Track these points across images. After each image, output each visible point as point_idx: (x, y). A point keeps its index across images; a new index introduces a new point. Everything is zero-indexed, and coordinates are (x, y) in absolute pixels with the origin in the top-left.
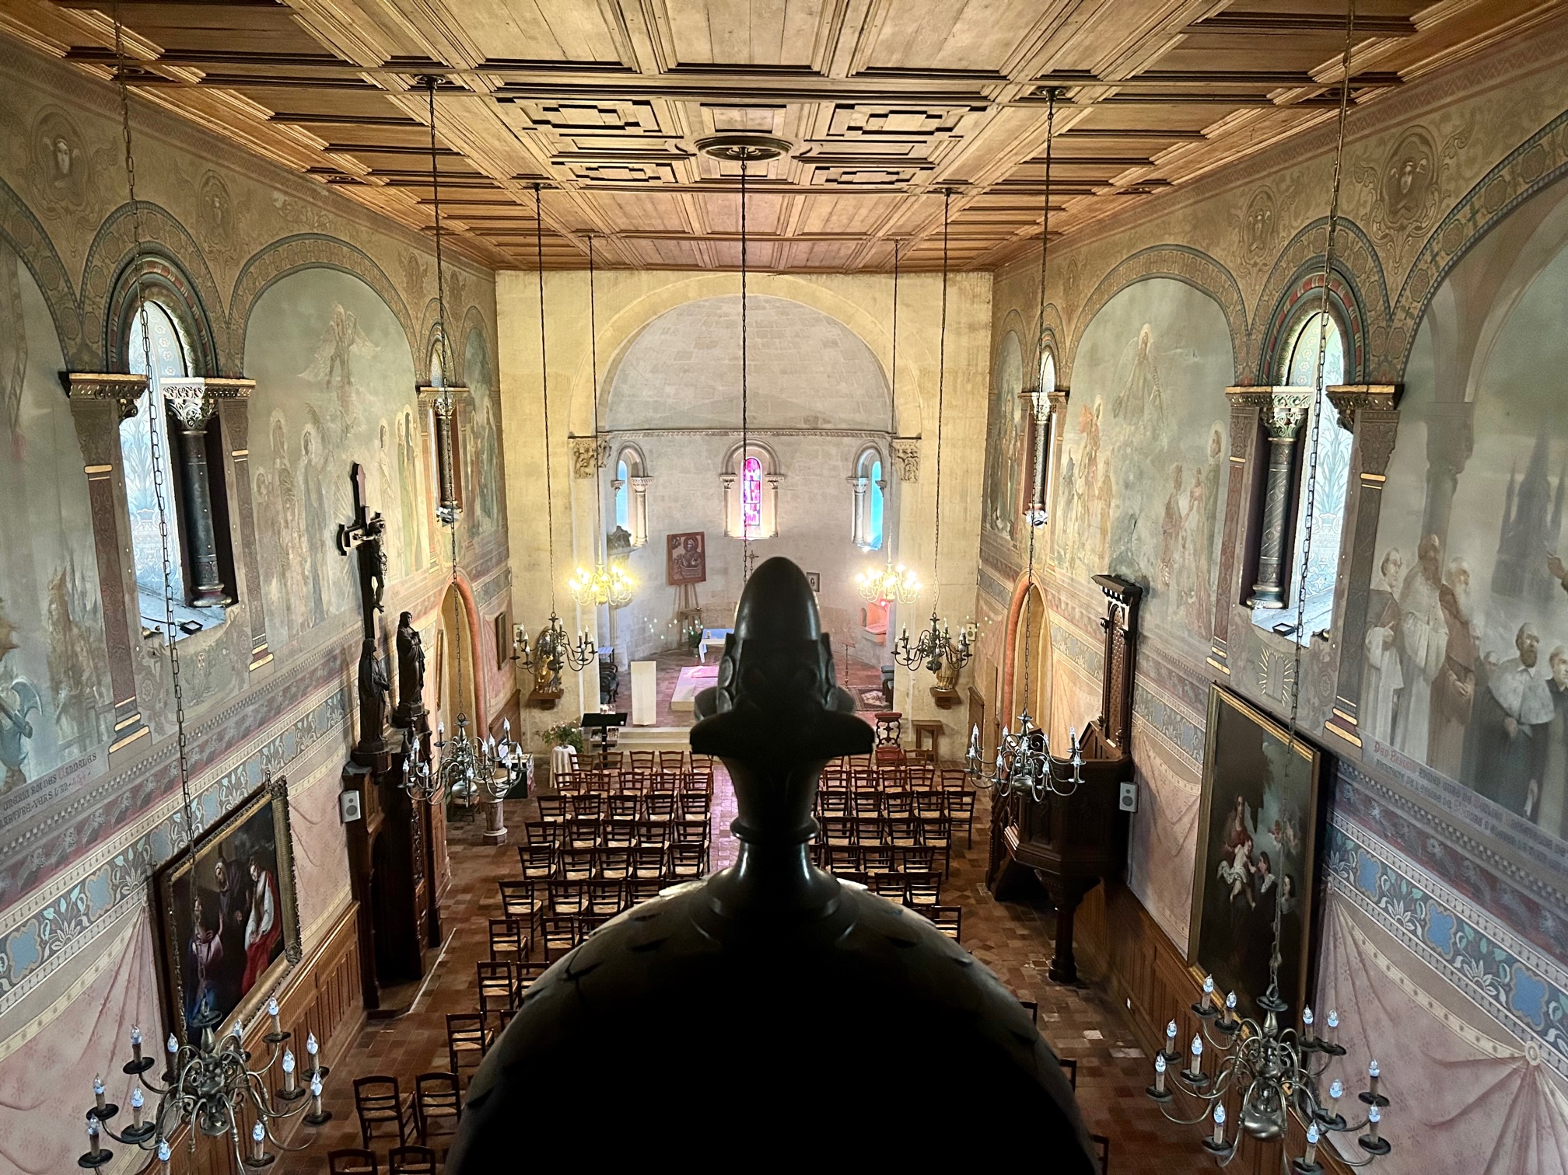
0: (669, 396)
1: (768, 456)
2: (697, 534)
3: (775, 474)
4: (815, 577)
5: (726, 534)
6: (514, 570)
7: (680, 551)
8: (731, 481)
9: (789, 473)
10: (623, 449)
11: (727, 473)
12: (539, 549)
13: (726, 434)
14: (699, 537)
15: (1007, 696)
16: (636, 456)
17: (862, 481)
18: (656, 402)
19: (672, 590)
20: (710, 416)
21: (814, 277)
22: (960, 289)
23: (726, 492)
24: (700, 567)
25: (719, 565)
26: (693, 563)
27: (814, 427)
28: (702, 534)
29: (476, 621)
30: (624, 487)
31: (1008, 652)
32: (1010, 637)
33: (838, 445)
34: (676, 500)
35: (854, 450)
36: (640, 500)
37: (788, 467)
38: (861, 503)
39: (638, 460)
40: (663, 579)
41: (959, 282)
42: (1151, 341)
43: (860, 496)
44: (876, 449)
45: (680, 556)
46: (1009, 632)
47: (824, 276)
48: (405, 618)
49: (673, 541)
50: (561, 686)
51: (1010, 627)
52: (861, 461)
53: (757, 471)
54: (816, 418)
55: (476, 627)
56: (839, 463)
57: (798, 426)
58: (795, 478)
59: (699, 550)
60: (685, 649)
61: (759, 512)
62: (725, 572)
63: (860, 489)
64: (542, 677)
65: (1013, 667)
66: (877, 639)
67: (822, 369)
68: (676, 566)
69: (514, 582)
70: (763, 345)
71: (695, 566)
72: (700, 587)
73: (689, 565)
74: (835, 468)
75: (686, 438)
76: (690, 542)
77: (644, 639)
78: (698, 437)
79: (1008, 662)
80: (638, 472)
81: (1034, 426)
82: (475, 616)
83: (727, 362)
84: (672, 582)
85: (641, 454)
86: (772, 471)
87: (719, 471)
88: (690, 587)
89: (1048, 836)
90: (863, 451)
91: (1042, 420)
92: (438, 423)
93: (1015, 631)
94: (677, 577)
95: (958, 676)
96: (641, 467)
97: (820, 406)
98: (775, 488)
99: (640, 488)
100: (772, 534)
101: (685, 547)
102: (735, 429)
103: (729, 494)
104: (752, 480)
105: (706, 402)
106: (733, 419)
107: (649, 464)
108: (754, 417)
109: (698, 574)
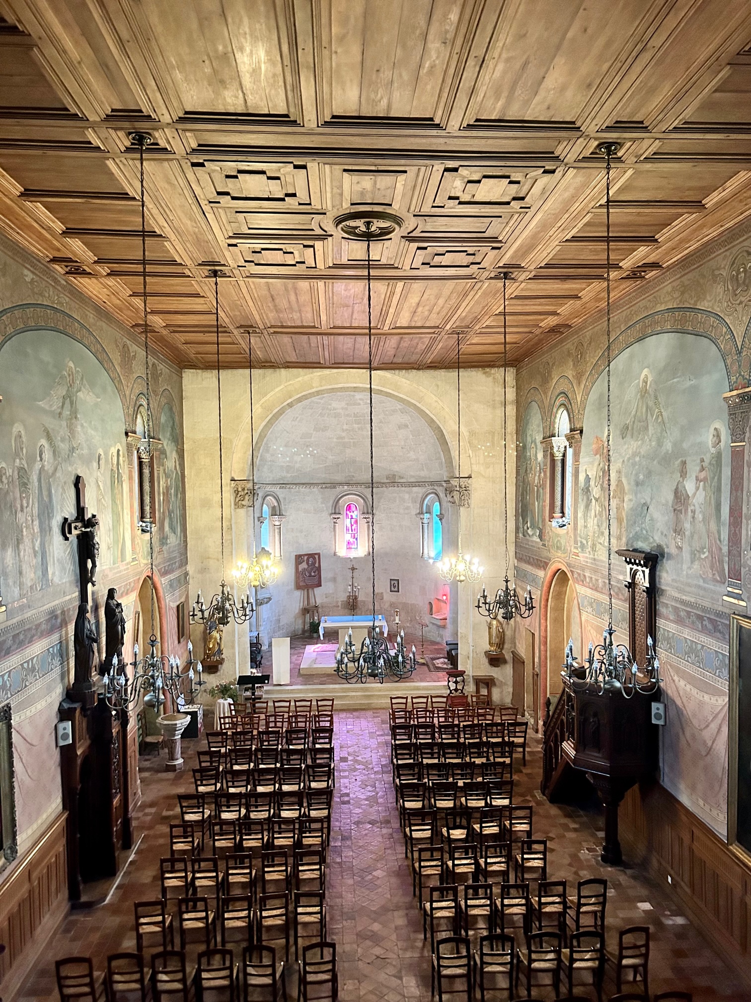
0: (296, 462)
1: (362, 501)
2: (316, 554)
3: (367, 513)
4: (396, 582)
5: (335, 554)
6: (190, 573)
7: (304, 565)
8: (338, 518)
9: (377, 512)
10: (266, 496)
11: (335, 513)
12: (209, 558)
13: (335, 487)
14: (317, 557)
15: (543, 653)
16: (273, 500)
17: (427, 516)
18: (288, 466)
19: (298, 594)
20: (324, 476)
21: (397, 372)
22: (494, 378)
23: (335, 526)
24: (317, 576)
25: (330, 575)
26: (313, 574)
27: (393, 481)
28: (319, 554)
29: (163, 606)
30: (266, 522)
31: (542, 621)
32: (543, 610)
33: (409, 493)
34: (301, 531)
35: (420, 495)
36: (277, 531)
38: (426, 530)
39: (276, 504)
40: (292, 585)
41: (493, 374)
42: (650, 379)
43: (426, 525)
44: (436, 494)
45: (304, 569)
46: (542, 606)
47: (404, 371)
48: (111, 593)
49: (299, 559)
50: (223, 656)
51: (543, 603)
52: (425, 502)
53: (356, 512)
54: (394, 475)
55: (163, 611)
56: (410, 505)
57: (382, 481)
58: (380, 515)
59: (317, 565)
60: (307, 634)
61: (357, 539)
62: (334, 580)
63: (425, 521)
64: (210, 649)
65: (546, 631)
66: (440, 623)
67: (398, 444)
68: (301, 576)
69: (191, 581)
70: (359, 429)
71: (314, 576)
72: (317, 591)
73: (310, 576)
74: (408, 508)
75: (307, 490)
76: (311, 560)
77: (279, 627)
78: (315, 490)
79: (543, 628)
80: (276, 512)
81: (553, 461)
82: (163, 602)
83: (335, 440)
84: (298, 587)
85: (278, 501)
86: (366, 511)
87: (330, 512)
88: (310, 591)
89: (598, 747)
90: (427, 496)
91: (558, 456)
92: (141, 464)
93: (547, 606)
94: (302, 584)
95: (503, 643)
96: (277, 509)
97: (396, 468)
98: (368, 522)
99: (277, 523)
100: (366, 553)
101: (308, 563)
102: (341, 484)
103: (337, 527)
104: (352, 518)
105: (321, 466)
106: (339, 478)
107: (283, 507)
108: (353, 476)
109: (316, 582)
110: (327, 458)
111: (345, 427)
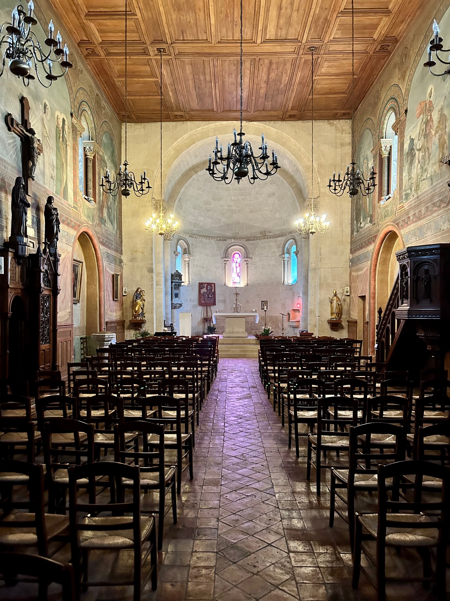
0: (200, 221)
1: (244, 250)
2: (212, 283)
3: (247, 257)
5: (225, 284)
6: (124, 261)
7: (204, 290)
8: (227, 261)
9: (254, 257)
10: (179, 239)
11: (225, 257)
12: (136, 251)
13: (225, 240)
14: (213, 285)
16: (185, 244)
17: (287, 255)
18: (195, 223)
19: (200, 308)
20: (219, 232)
22: (336, 127)
23: (225, 266)
24: (213, 298)
25: (222, 298)
26: (210, 296)
27: (264, 235)
28: (214, 284)
29: (101, 265)
30: (180, 255)
32: (372, 274)
33: (275, 242)
34: (203, 268)
35: (283, 242)
36: (187, 265)
37: (253, 254)
38: (286, 266)
39: (186, 247)
40: (196, 302)
41: (335, 124)
43: (286, 262)
44: (294, 239)
45: (204, 293)
46: (372, 271)
47: (272, 122)
48: (50, 200)
49: (201, 285)
51: (372, 268)
52: (286, 246)
54: (265, 231)
56: (276, 250)
57: (257, 236)
58: (256, 259)
59: (213, 291)
61: (240, 277)
62: (224, 301)
63: (286, 259)
65: (375, 289)
66: (296, 324)
67: (268, 208)
68: (202, 297)
69: (124, 267)
70: (242, 200)
71: (211, 298)
73: (208, 297)
74: (274, 252)
75: (207, 241)
76: (209, 287)
78: (213, 241)
79: (372, 287)
80: (186, 251)
81: (381, 160)
83: (226, 208)
84: (200, 304)
85: (188, 244)
87: (222, 257)
90: (287, 242)
91: (385, 154)
92: (86, 160)
94: (203, 302)
97: (267, 226)
98: (247, 264)
99: (187, 259)
100: (246, 285)
101: (207, 289)
102: (230, 238)
103: (227, 267)
104: (237, 263)
105: (217, 225)
106: (228, 234)
107: (191, 250)
108: (238, 233)
109: (212, 302)
110: (220, 220)
111: (233, 198)
